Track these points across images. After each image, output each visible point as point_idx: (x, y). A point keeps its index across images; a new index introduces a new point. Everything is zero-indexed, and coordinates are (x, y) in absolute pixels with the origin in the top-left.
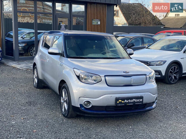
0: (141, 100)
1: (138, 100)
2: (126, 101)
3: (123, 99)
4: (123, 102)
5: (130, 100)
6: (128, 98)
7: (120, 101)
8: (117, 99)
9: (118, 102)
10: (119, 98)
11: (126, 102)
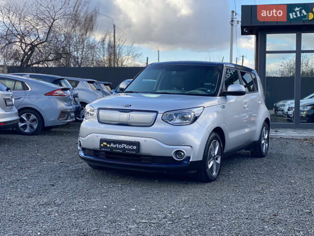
0: (135, 147)
1: (130, 147)
2: (112, 145)
3: (109, 142)
4: (108, 146)
5: (117, 145)
6: (115, 142)
7: (105, 143)
8: (102, 141)
9: (102, 145)
10: (104, 139)
11: (112, 147)
